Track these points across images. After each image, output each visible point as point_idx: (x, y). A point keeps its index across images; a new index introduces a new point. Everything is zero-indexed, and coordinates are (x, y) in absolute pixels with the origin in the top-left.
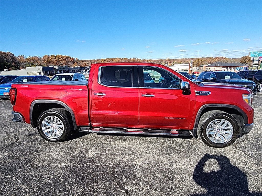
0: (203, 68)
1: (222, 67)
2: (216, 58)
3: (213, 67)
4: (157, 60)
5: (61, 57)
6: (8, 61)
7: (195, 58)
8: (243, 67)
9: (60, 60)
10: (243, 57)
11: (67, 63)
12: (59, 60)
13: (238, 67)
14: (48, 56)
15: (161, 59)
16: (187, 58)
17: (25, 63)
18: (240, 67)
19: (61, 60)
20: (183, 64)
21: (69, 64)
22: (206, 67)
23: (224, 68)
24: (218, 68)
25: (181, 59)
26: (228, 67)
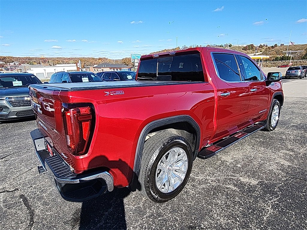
0: (90, 70)
1: (109, 68)
2: (100, 59)
3: (101, 68)
4: (22, 58)
7: (74, 57)
8: (127, 68)
10: (123, 59)
13: (123, 68)
15: (28, 57)
16: (66, 57)
18: (125, 68)
20: (62, 64)
22: (93, 68)
23: (111, 69)
24: (106, 70)
25: (57, 58)
26: (115, 69)
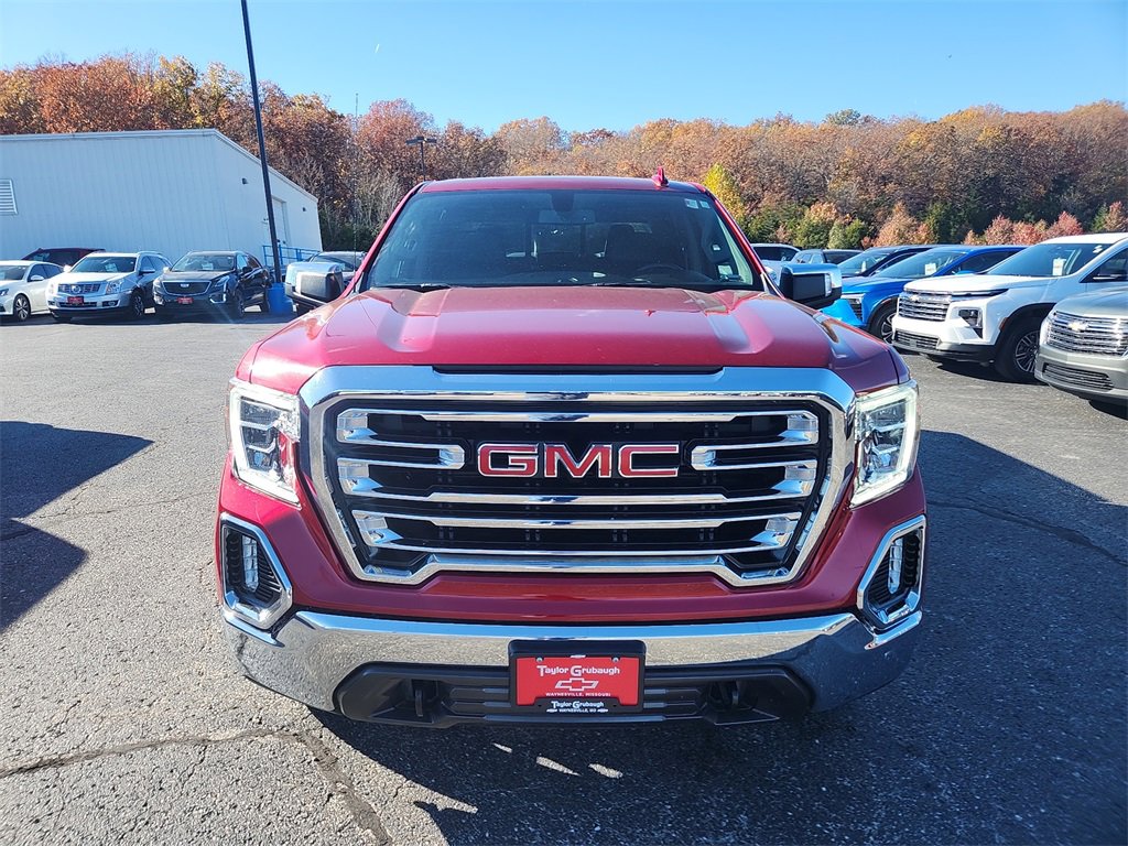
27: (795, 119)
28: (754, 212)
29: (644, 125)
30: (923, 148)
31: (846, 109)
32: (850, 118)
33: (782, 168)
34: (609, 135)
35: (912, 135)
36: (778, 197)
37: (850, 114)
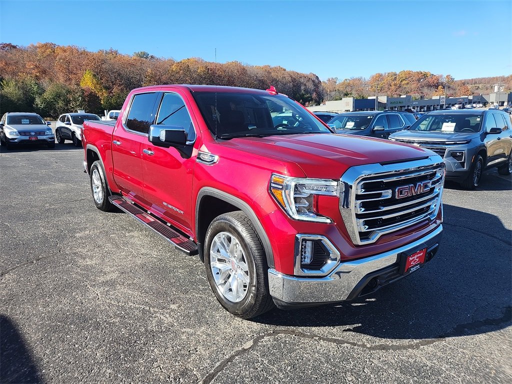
5: (408, 76)
6: (307, 91)
9: (406, 82)
11: (419, 89)
12: (404, 82)
14: (380, 75)
17: (334, 93)
19: (407, 84)
21: (425, 90)
27: (119, 52)
28: (111, 94)
29: (36, 44)
30: (179, 73)
31: (143, 51)
32: (144, 55)
33: (119, 75)
34: (14, 47)
35: (173, 66)
36: (120, 88)
37: (144, 54)
